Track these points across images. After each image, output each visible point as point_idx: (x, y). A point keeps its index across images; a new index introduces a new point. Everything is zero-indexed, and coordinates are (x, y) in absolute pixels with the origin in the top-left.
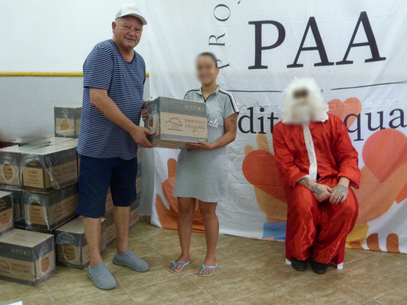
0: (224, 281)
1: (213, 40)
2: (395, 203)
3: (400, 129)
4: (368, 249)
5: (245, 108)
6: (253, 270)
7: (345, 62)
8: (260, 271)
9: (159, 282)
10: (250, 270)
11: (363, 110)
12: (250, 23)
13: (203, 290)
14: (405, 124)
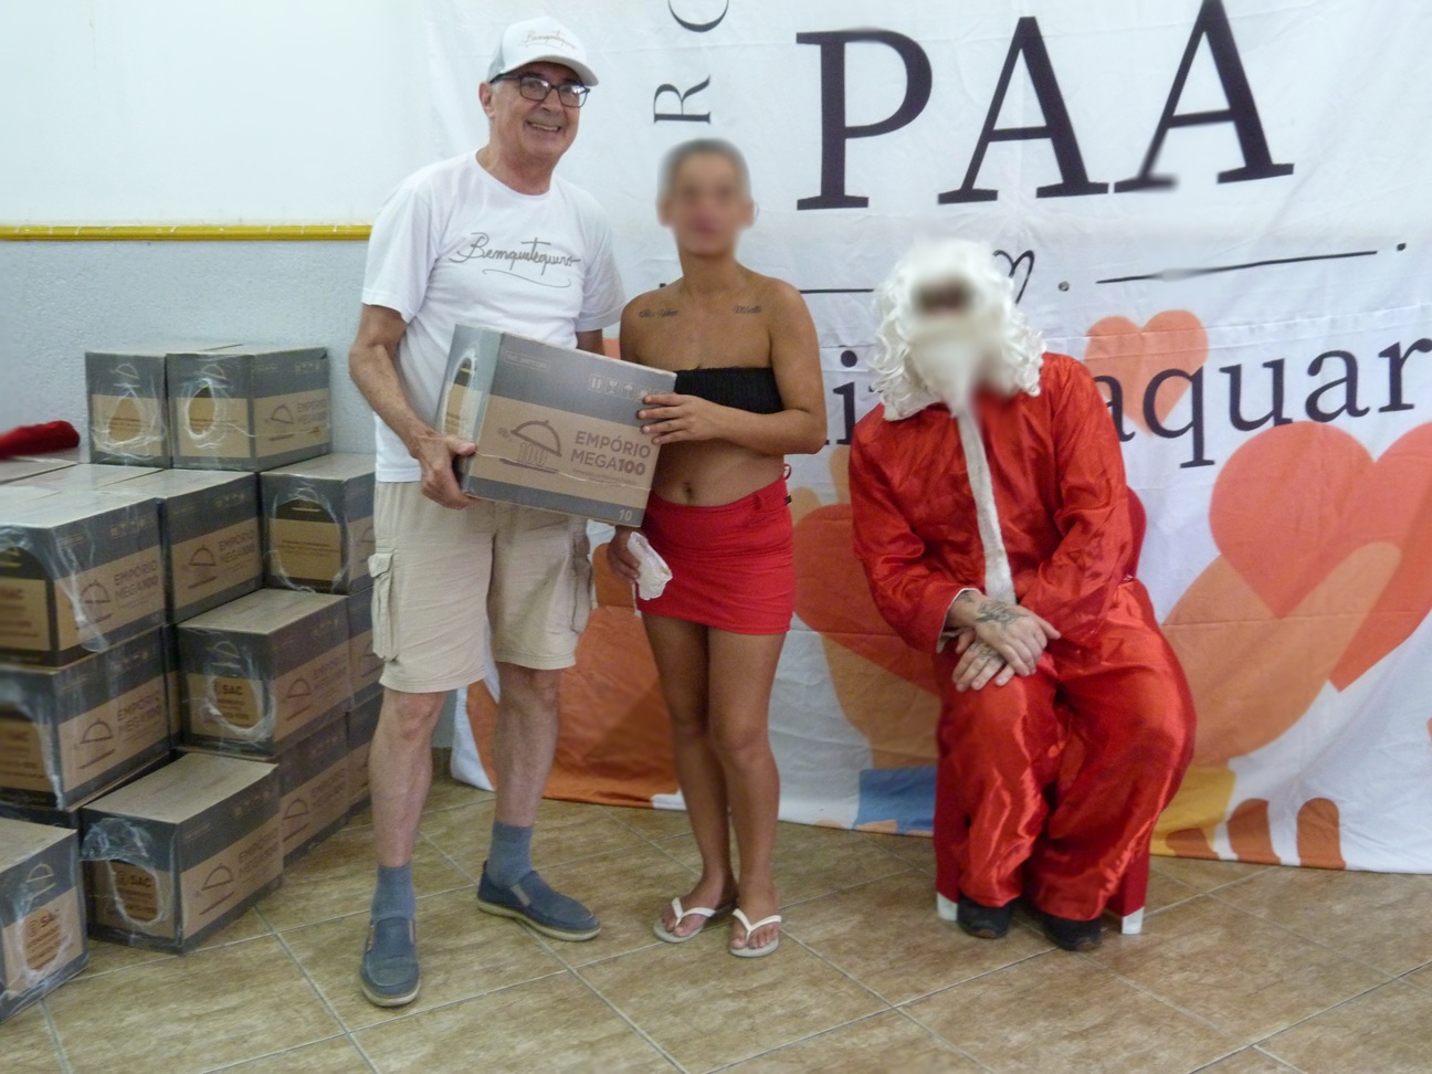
0: (710, 986)
1: (668, 103)
2: (1328, 688)
3: (1344, 422)
4: (1234, 856)
6: (816, 944)
7: (1146, 181)
8: (843, 948)
9: (472, 995)
10: (807, 944)
11: (1211, 355)
12: (804, 38)
13: (629, 1020)
14: (1360, 406)
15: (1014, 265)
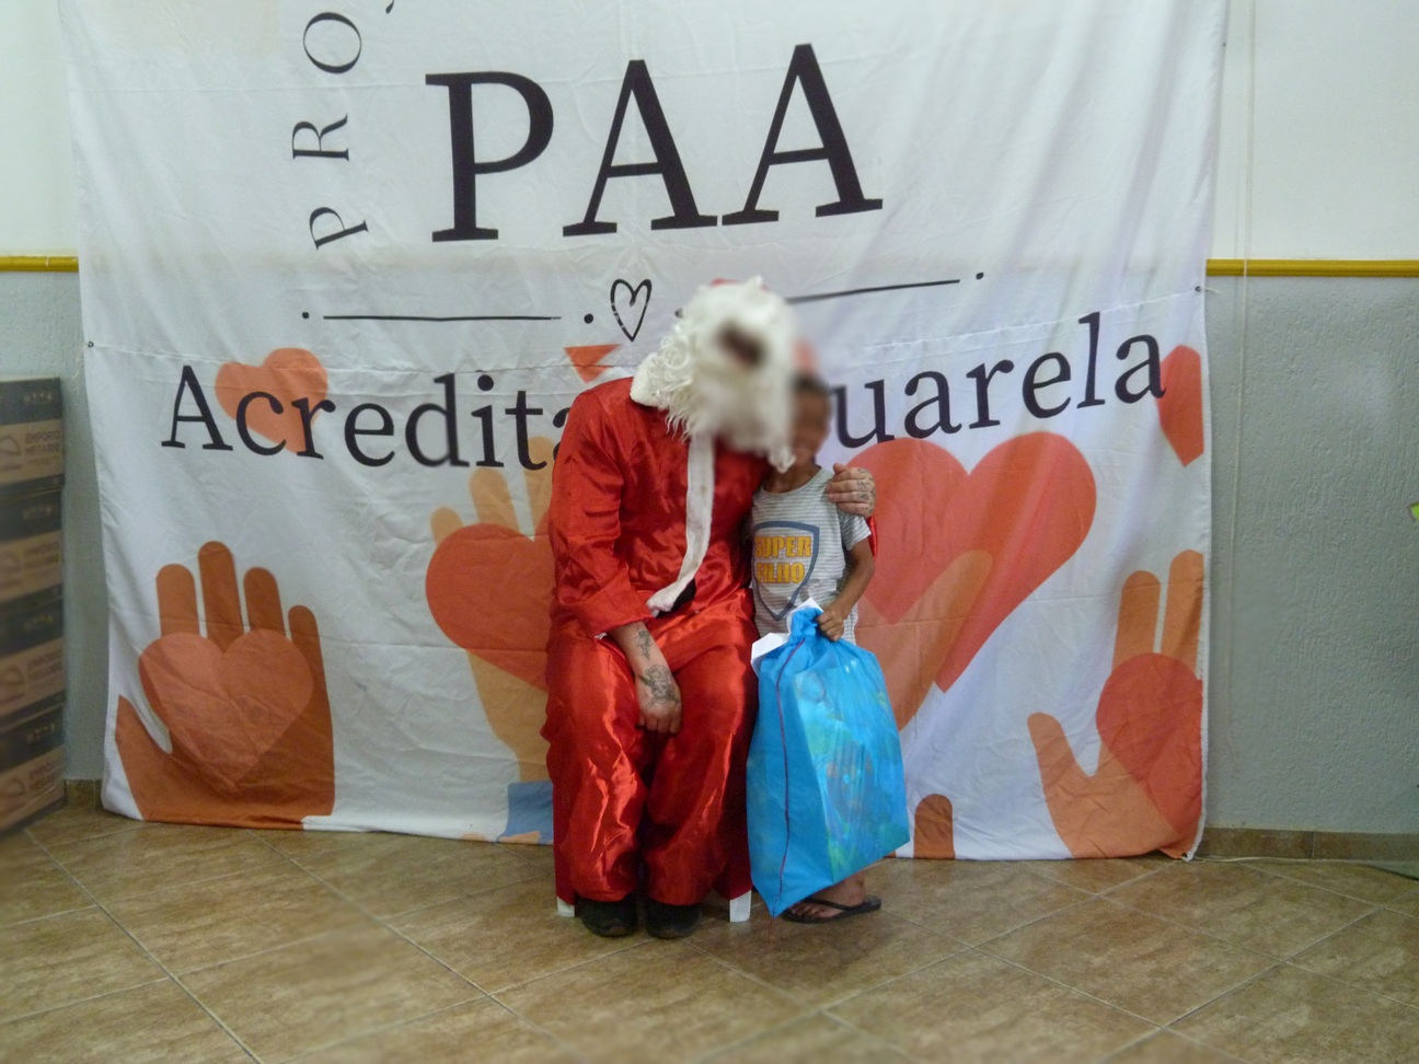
0: (309, 986)
1: (307, 140)
2: (935, 689)
3: (938, 437)
5: (428, 379)
6: (429, 944)
7: (751, 214)
8: (455, 945)
9: (62, 1005)
12: (432, 80)
13: (218, 1019)
14: (954, 423)
15: (634, 294)
